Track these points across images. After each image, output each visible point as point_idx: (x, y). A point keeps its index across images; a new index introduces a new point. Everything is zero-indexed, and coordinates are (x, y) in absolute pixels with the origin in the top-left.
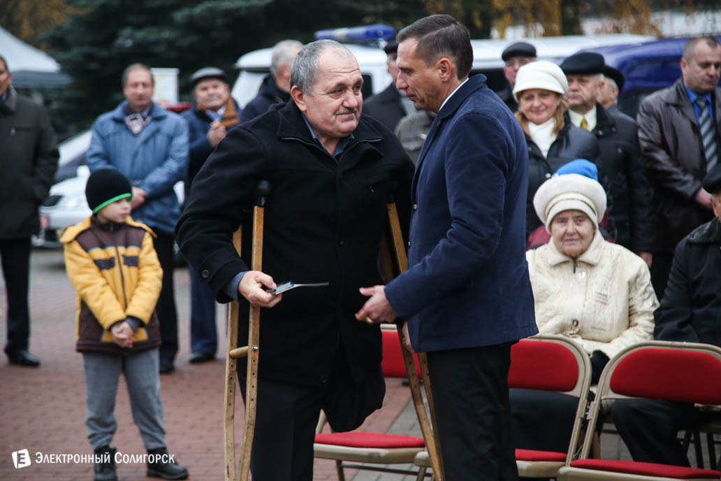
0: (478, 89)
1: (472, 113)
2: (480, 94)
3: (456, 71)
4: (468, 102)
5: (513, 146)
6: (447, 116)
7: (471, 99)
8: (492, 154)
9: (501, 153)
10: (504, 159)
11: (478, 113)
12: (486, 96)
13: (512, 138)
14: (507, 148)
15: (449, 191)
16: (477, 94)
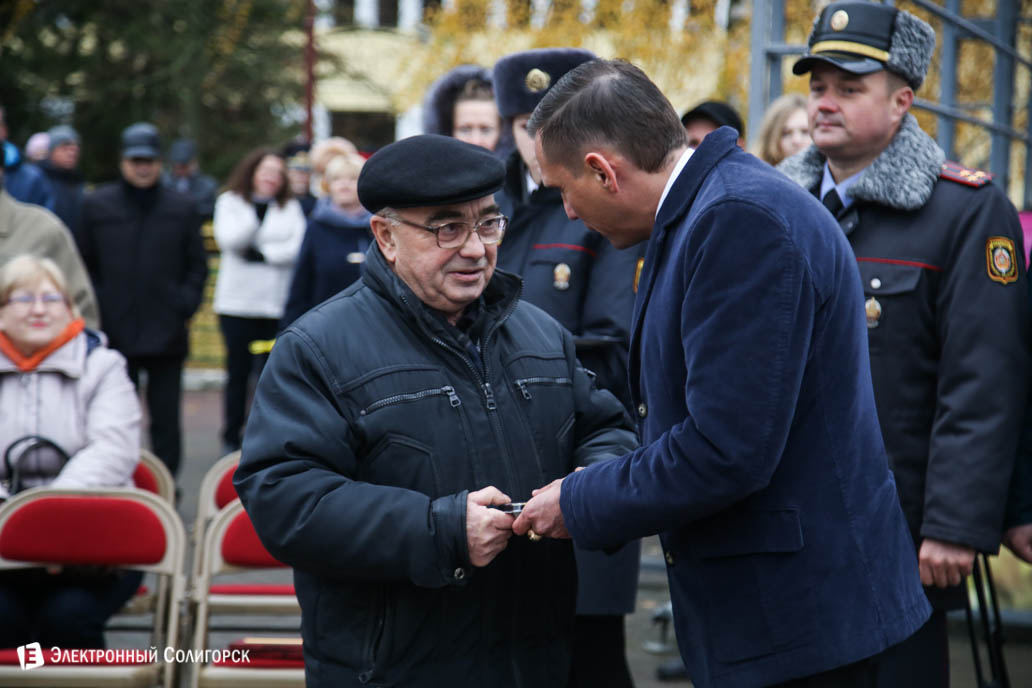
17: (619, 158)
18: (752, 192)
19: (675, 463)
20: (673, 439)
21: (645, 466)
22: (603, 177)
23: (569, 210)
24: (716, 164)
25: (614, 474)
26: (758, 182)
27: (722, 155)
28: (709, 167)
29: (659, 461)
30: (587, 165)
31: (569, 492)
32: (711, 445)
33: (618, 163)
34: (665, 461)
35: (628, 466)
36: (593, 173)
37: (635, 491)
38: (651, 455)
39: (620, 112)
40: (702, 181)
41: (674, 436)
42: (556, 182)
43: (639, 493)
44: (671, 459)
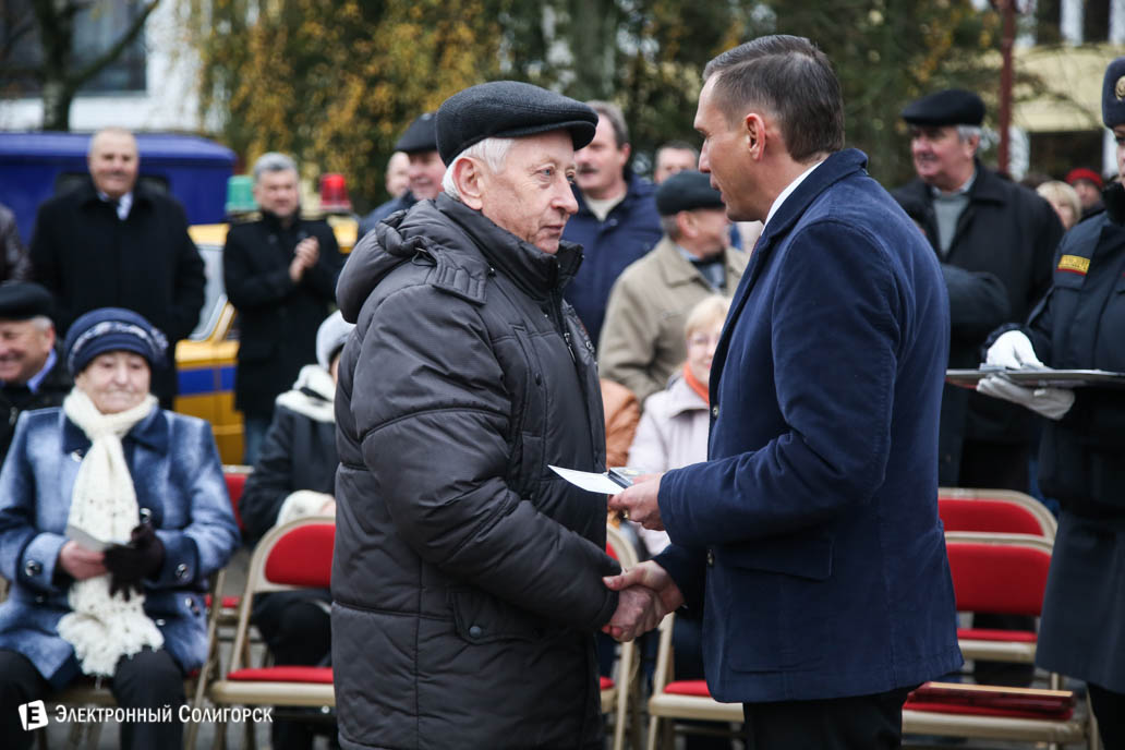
0: (842, 179)
1: (825, 221)
2: (850, 187)
3: (782, 141)
4: (821, 202)
5: (910, 288)
6: (780, 229)
7: (827, 195)
8: (866, 304)
9: (885, 302)
10: (890, 312)
11: (835, 222)
12: (858, 191)
13: (908, 272)
14: (895, 293)
15: (778, 379)
16: (840, 186)
17: (775, 131)
18: (855, 217)
19: (783, 472)
20: (780, 448)
21: (750, 471)
22: (753, 141)
23: (705, 160)
24: (832, 185)
25: (718, 475)
26: (865, 210)
27: (841, 175)
28: (824, 186)
29: (765, 470)
30: (744, 124)
31: (669, 487)
32: (820, 457)
33: (772, 135)
34: (773, 470)
35: (734, 469)
36: (745, 133)
37: (739, 496)
38: (757, 461)
39: (799, 92)
40: (815, 198)
41: (782, 446)
42: (707, 127)
43: (744, 497)
44: (779, 468)
